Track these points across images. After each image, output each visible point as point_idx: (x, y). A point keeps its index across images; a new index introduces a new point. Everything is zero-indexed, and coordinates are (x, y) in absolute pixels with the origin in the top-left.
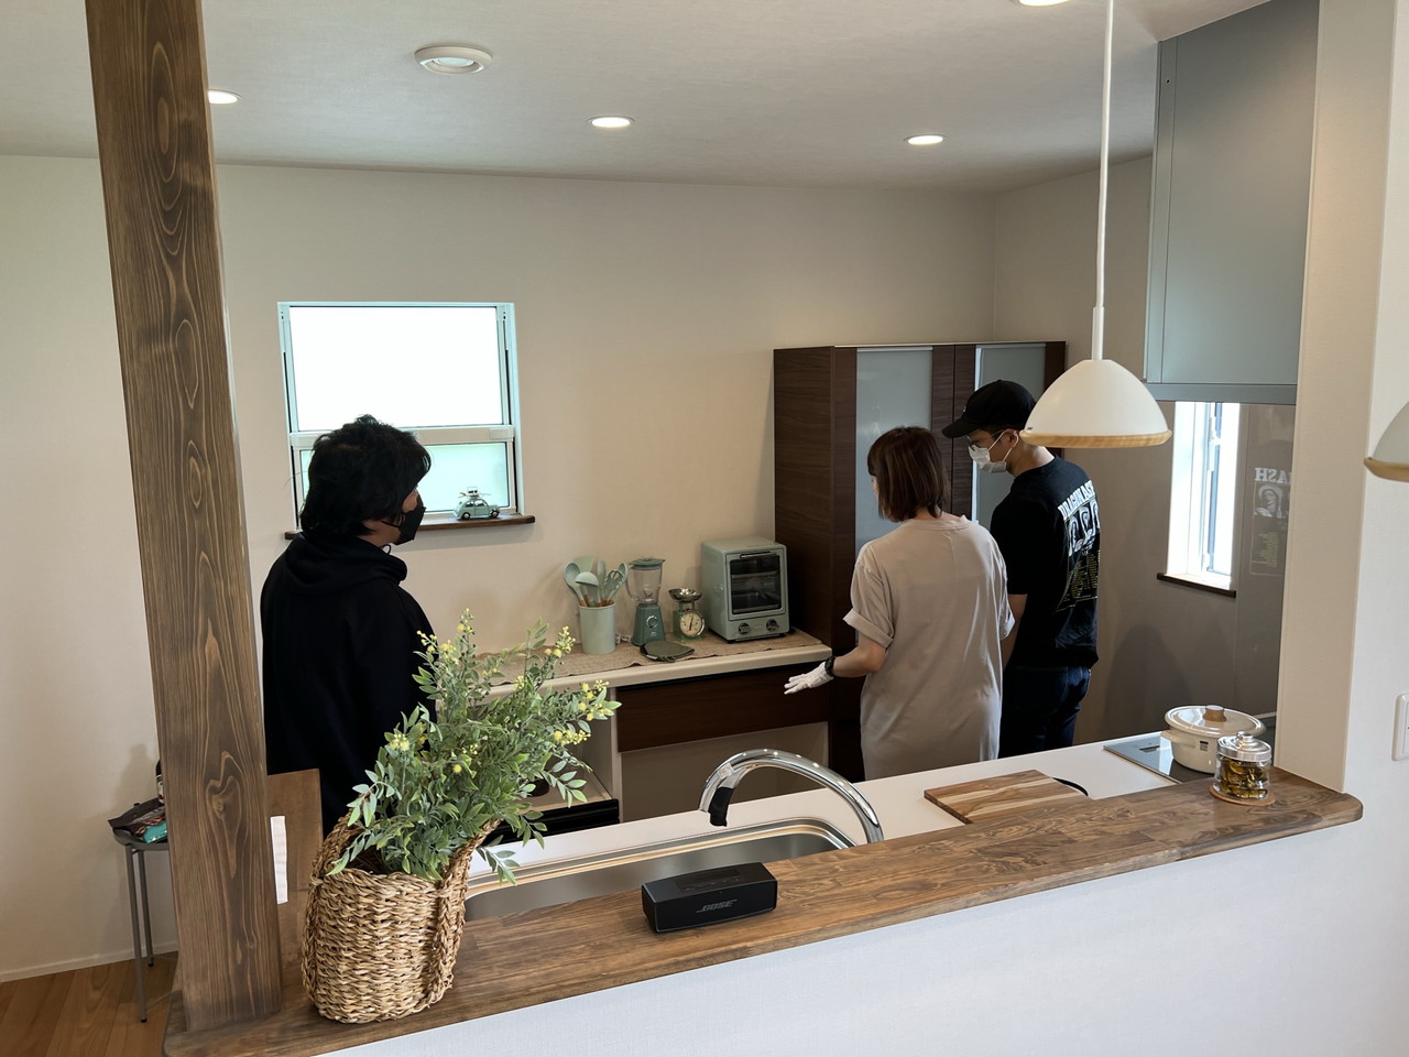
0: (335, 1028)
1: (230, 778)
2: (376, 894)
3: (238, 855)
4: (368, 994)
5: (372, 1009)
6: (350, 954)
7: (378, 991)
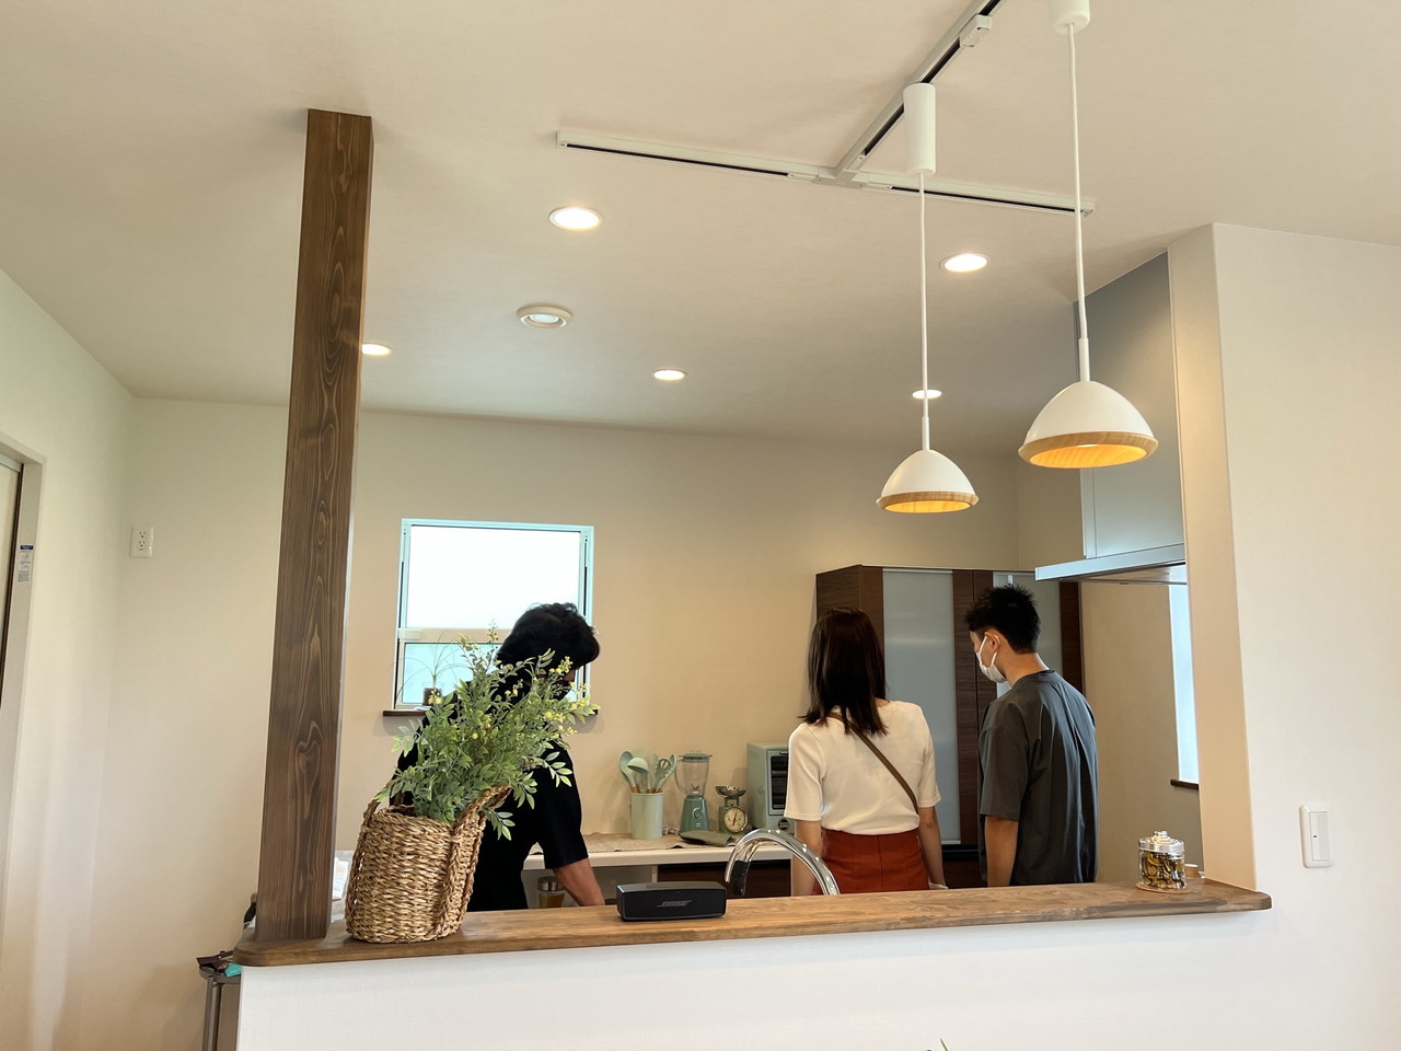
0: (364, 944)
1: (315, 742)
2: (406, 830)
3: (312, 803)
4: (391, 917)
5: (392, 931)
6: (381, 881)
7: (400, 915)
